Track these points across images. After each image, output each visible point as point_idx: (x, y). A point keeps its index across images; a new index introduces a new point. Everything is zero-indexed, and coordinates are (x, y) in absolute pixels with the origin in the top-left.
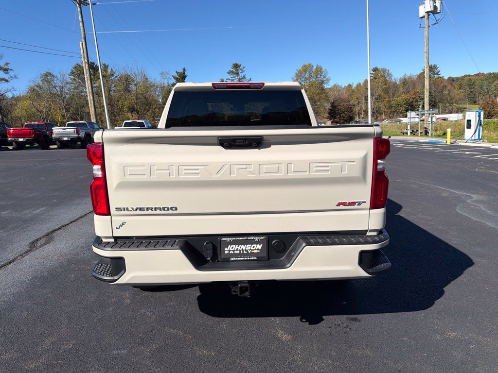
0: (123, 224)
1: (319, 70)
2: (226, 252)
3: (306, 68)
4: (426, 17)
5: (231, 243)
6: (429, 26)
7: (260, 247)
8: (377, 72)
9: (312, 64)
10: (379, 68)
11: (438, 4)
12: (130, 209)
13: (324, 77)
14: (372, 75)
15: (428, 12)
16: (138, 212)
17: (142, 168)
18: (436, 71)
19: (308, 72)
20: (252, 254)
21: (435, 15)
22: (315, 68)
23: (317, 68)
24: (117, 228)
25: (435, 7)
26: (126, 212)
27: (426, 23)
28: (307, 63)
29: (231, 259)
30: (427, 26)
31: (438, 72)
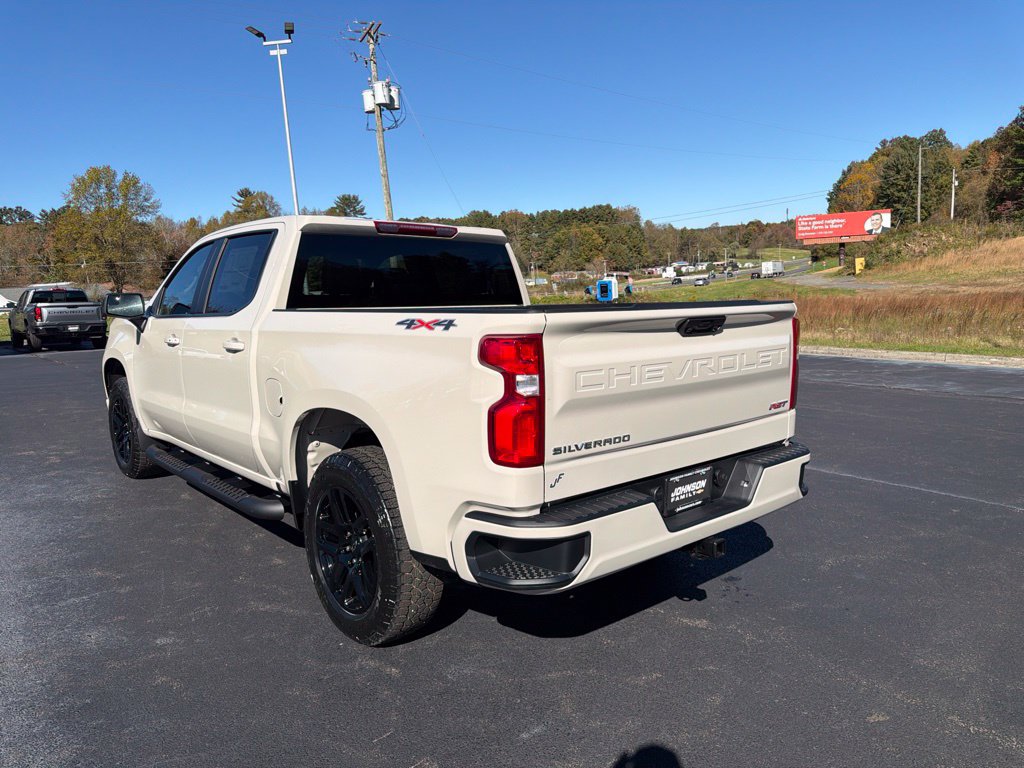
0: (560, 478)
1: (131, 184)
2: (672, 500)
3: (99, 176)
4: (377, 112)
5: (678, 484)
6: (384, 130)
7: (703, 483)
8: (249, 198)
9: (112, 168)
10: (252, 190)
11: (394, 94)
12: (573, 448)
13: (146, 200)
14: (241, 204)
15: (379, 105)
16: (584, 451)
17: (598, 374)
18: (358, 208)
19: (103, 186)
20: (697, 497)
21: (394, 112)
22: (120, 177)
23: (125, 178)
24: (552, 486)
25: (391, 98)
26: (568, 455)
27: (379, 123)
28: (100, 165)
29: (678, 510)
30: (380, 130)
31: (363, 209)
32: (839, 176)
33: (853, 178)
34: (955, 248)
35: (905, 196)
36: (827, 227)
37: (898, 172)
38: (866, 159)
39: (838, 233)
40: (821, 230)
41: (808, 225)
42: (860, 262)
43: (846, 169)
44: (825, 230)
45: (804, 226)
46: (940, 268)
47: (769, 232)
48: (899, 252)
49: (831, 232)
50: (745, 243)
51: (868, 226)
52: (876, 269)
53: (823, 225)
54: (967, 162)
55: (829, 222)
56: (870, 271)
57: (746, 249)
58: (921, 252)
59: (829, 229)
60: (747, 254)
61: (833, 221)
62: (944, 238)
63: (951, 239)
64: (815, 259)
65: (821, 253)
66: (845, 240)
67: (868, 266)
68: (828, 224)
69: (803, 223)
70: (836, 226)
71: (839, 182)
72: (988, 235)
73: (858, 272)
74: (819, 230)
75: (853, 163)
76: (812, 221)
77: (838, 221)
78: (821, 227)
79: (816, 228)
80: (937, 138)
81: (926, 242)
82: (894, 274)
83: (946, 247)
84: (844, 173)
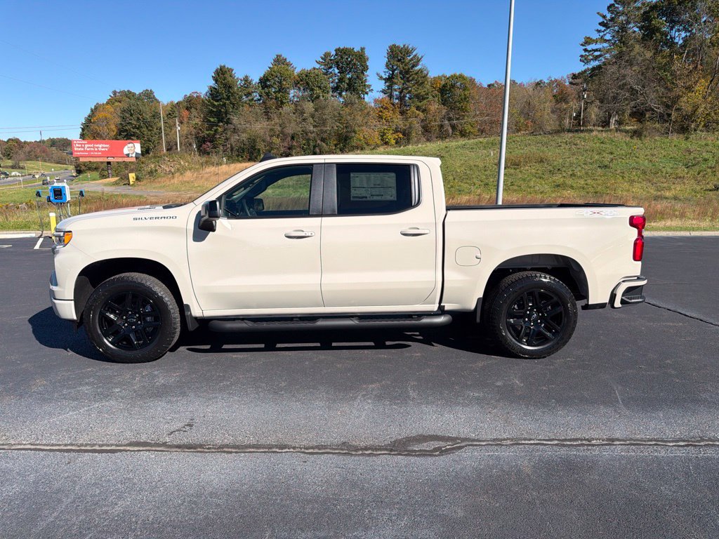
32: (89, 112)
33: (100, 115)
34: (190, 170)
35: (138, 132)
36: (96, 149)
37: (131, 115)
38: (105, 102)
39: (104, 154)
40: (92, 151)
41: (82, 147)
42: (132, 176)
43: (93, 107)
44: (95, 151)
45: (78, 147)
46: (188, 182)
47: (27, 149)
48: (156, 171)
49: (100, 153)
50: (8, 156)
51: (126, 151)
52: (145, 182)
53: (94, 147)
54: (170, 114)
55: (97, 146)
56: (142, 183)
57: (9, 161)
58: (170, 171)
59: (98, 151)
60: (11, 164)
61: (100, 146)
62: (182, 163)
63: (187, 164)
64: (79, 172)
65: (83, 168)
66: (110, 159)
67: (138, 179)
68: (98, 148)
69: (77, 145)
70: (103, 149)
71: (89, 116)
72: (207, 162)
73: (131, 183)
74: (90, 151)
75: (97, 104)
76: (85, 144)
77: (104, 146)
78: (92, 149)
79: (88, 149)
80: (149, 95)
81: (172, 165)
82: (158, 185)
83: (185, 169)
84: (92, 110)
